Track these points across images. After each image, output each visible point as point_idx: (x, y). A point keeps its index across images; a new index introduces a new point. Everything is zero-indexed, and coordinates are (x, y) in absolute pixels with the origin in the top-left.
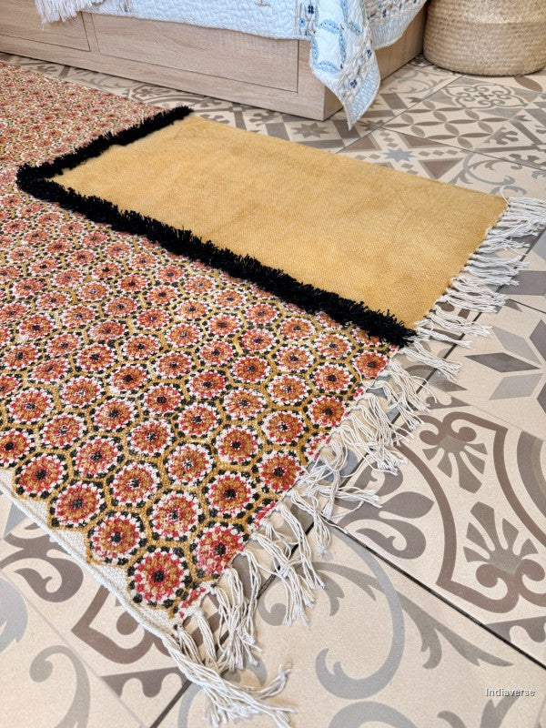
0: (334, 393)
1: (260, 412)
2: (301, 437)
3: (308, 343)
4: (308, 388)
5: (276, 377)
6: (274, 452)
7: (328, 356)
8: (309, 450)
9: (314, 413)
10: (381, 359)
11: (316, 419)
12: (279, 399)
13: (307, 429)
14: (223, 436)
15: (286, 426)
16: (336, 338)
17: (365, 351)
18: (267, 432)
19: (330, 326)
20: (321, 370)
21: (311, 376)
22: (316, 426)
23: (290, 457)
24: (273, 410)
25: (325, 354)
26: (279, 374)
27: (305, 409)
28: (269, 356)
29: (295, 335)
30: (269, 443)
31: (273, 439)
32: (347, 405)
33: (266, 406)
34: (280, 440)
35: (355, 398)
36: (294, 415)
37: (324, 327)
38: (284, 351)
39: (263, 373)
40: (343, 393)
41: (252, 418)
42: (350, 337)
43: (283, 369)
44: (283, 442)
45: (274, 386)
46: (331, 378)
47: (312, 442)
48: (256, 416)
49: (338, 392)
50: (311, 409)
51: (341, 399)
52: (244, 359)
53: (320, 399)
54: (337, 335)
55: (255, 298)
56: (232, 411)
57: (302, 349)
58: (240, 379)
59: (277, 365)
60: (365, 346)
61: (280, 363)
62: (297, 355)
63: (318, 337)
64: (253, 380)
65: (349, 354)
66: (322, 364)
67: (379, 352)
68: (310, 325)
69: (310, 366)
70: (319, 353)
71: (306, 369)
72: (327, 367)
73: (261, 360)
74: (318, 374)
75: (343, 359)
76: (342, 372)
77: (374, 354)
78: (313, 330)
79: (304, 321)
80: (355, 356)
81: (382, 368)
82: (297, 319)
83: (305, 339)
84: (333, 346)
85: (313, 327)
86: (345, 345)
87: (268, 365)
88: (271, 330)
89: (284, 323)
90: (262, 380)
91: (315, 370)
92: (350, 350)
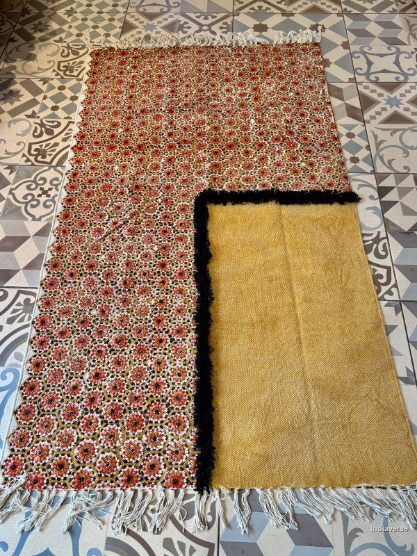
0: (143, 474)
1: (109, 448)
2: (106, 476)
3: (170, 438)
4: (139, 459)
5: (136, 439)
6: (91, 470)
7: (168, 455)
8: (100, 485)
9: (125, 472)
10: (183, 483)
11: (122, 476)
12: (123, 450)
13: (112, 476)
14: (88, 441)
15: (109, 466)
16: (184, 449)
17: (183, 472)
18: (100, 459)
19: (192, 440)
20: (155, 458)
21: (148, 455)
22: (117, 479)
23: (92, 479)
24: (115, 453)
25: (168, 452)
26: (139, 439)
27: (124, 467)
28: (149, 425)
29: (173, 427)
30: (95, 464)
31: (98, 465)
32: (139, 485)
33: (115, 447)
34: (99, 468)
35: (146, 487)
36: (117, 464)
37: (188, 438)
38: (157, 430)
39: (135, 431)
40: (146, 478)
41: (104, 447)
42: (189, 457)
43: (144, 438)
44: (99, 470)
45: (131, 442)
46: (152, 467)
47: (106, 483)
48: (106, 447)
49: (145, 475)
50: (126, 470)
51: (141, 480)
52: (140, 414)
53: (135, 470)
54: (187, 449)
55: (188, 386)
56: (103, 435)
57: (164, 438)
58: (125, 423)
59: (146, 433)
60: (188, 469)
61: (148, 434)
62: (158, 438)
63: (178, 440)
64: (128, 430)
65: (176, 464)
66: (160, 455)
67: (187, 480)
68: (186, 429)
69: (154, 450)
70: (166, 449)
71: (151, 449)
72: (159, 459)
73: (144, 423)
74: (151, 458)
75: (171, 464)
76: (160, 469)
77: (184, 478)
78: (183, 433)
79: (187, 424)
80: (176, 469)
81: (176, 489)
82: (186, 419)
83: (172, 435)
84: (177, 452)
85: (185, 432)
86: (182, 458)
87: (143, 429)
88: (168, 412)
89: (179, 415)
90: (131, 434)
91: (154, 454)
92: (179, 463)
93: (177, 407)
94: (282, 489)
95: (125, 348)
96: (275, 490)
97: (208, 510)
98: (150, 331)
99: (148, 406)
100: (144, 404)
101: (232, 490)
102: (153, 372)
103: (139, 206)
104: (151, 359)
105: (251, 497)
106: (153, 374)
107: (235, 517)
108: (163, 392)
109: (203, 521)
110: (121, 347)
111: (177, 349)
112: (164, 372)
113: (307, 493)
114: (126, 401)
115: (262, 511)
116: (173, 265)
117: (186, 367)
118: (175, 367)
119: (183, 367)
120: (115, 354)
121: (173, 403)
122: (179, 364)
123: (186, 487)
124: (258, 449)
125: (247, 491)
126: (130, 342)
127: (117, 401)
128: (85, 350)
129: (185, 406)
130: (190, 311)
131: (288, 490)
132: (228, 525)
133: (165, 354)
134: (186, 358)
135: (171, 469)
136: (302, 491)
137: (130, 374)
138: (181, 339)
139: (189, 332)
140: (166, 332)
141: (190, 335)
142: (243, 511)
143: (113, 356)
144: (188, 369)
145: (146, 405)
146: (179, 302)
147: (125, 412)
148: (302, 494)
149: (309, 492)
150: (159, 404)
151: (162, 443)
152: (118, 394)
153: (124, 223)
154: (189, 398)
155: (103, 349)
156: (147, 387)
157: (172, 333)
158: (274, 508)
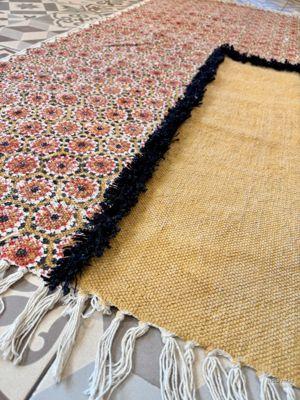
7: (39, 214)
10: (31, 261)
16: (69, 219)
17: (45, 246)
19: (88, 213)
20: (17, 210)
25: (41, 212)
29: (71, 188)
37: (86, 209)
38: (47, 183)
39: (16, 172)
42: (70, 231)
43: (21, 183)
46: (3, 219)
52: (37, 159)
54: (73, 219)
55: (123, 160)
57: (49, 194)
58: (10, 160)
59: (27, 180)
60: (55, 246)
61: (29, 182)
62: (40, 191)
63: (68, 204)
64: (7, 167)
65: (41, 231)
66: (26, 210)
67: (43, 260)
68: (89, 198)
69: (23, 202)
70: (42, 207)
71: (20, 199)
72: (21, 214)
73: (35, 170)
74: (11, 208)
75: (34, 227)
76: (12, 226)
77: (39, 254)
78: (80, 200)
79: (95, 194)
80: (37, 237)
81: (13, 263)
82: (97, 188)
83: (64, 195)
84: (55, 217)
85: (85, 200)
86: (57, 227)
87: (27, 174)
88: (77, 172)
89: (90, 180)
90: (7, 172)
91: (17, 206)
92: (48, 232)
93: (94, 172)
94: (217, 355)
95: (70, 106)
96: (201, 352)
97: (45, 327)
98: (109, 104)
99: (54, 158)
100: (50, 153)
101: (114, 309)
102: (87, 133)
103: (157, 42)
104: (92, 123)
105: (145, 343)
106: (84, 134)
107: (89, 368)
108: (85, 152)
109: (21, 340)
110: (65, 103)
111: (131, 127)
112: (101, 138)
113: (275, 392)
114: (30, 142)
115: (156, 383)
116: (167, 76)
117: (132, 144)
118: (118, 139)
119: (129, 142)
120: (53, 105)
121: (90, 166)
122: (125, 138)
123: (32, 268)
124: (194, 267)
125: (142, 327)
126: (79, 103)
127: (20, 138)
128: (24, 92)
129: (105, 175)
130: (166, 106)
131: (233, 366)
132: (65, 376)
133: (113, 125)
134: (138, 137)
135: (28, 234)
136: (264, 379)
137: (57, 125)
138: (141, 121)
139: (156, 119)
140: (127, 111)
141: (154, 123)
142: (114, 361)
143: (51, 106)
144: (133, 146)
145: (52, 155)
146: (158, 97)
147: (20, 150)
148: (263, 388)
149: (280, 389)
150: (70, 160)
151: (42, 198)
152: (26, 133)
153: (136, 45)
154: (116, 171)
155: (44, 97)
156: (68, 141)
157: (134, 114)
158: (186, 387)
